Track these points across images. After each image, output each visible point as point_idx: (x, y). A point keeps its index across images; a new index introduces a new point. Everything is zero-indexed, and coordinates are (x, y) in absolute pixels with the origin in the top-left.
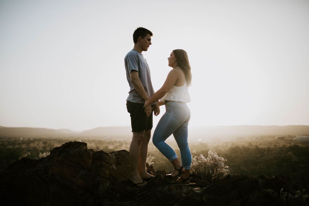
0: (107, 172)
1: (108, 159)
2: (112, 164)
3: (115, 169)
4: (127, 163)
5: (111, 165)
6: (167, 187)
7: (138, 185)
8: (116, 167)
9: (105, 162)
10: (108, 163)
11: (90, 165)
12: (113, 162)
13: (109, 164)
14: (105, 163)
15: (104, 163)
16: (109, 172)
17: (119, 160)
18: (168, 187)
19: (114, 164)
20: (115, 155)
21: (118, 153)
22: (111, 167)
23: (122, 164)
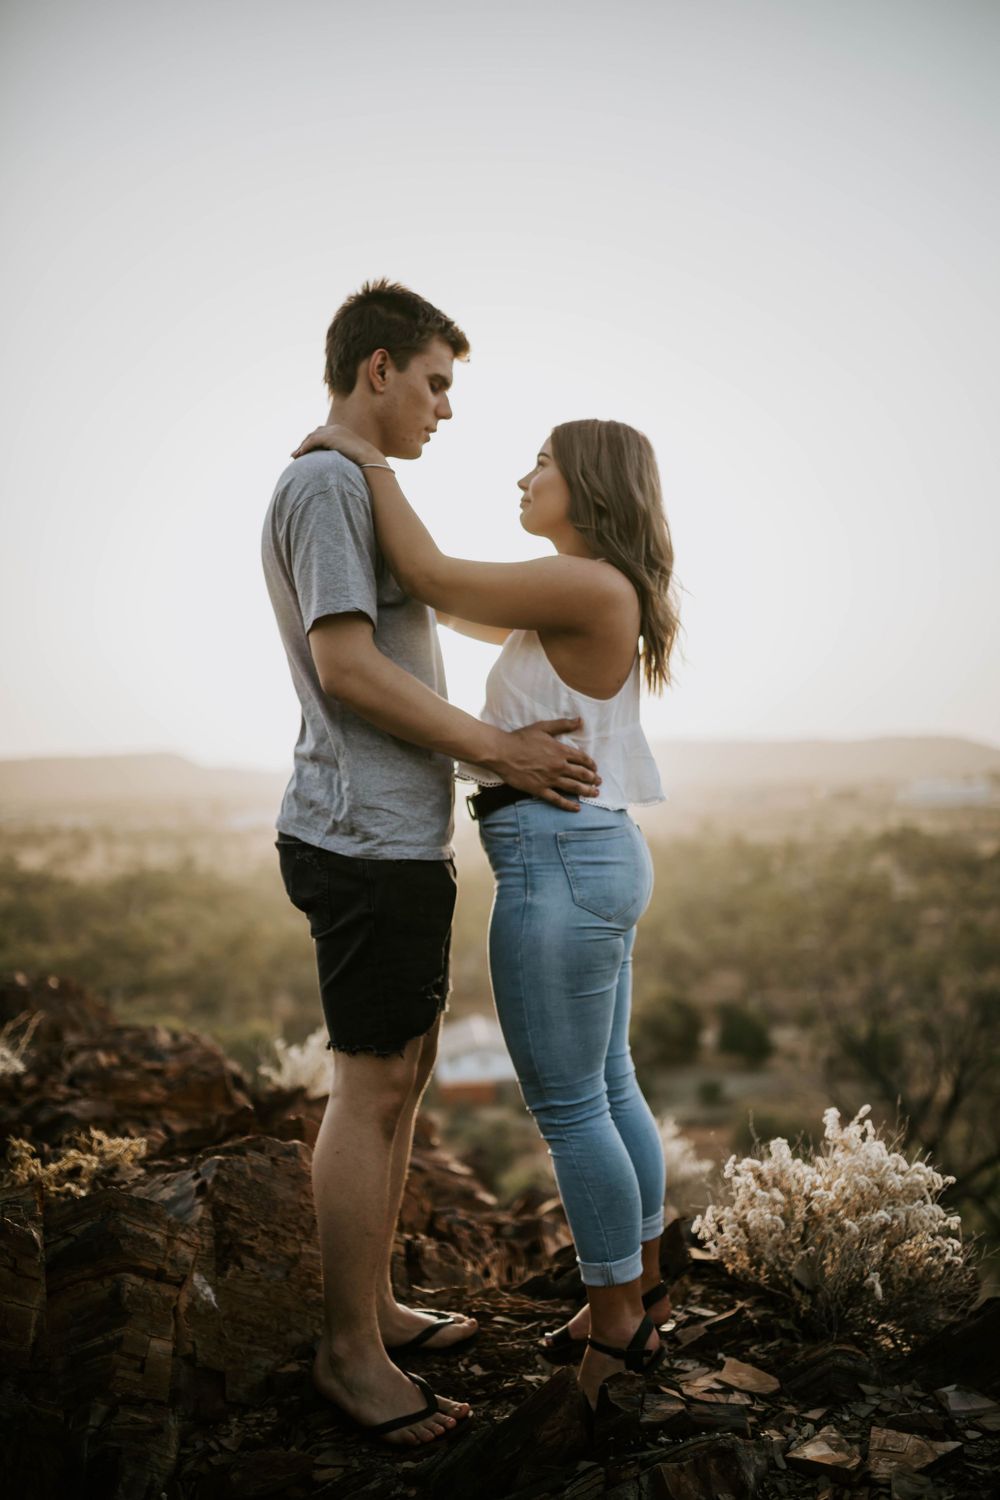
0: (161, 1346)
1: (156, 1246)
2: (185, 1278)
3: (208, 1303)
4: (282, 1232)
5: (181, 1283)
6: (637, 1478)
7: (394, 1435)
8: (216, 1291)
9: (139, 1271)
10: (159, 1276)
11: (32, 1333)
12: (190, 1258)
13: (170, 1281)
14: (140, 1282)
15: (132, 1281)
16: (169, 1347)
17: (230, 1224)
18: (644, 1480)
19: (201, 1271)
20: (202, 1189)
21: (217, 1178)
22: (184, 1301)
23: (251, 1251)
